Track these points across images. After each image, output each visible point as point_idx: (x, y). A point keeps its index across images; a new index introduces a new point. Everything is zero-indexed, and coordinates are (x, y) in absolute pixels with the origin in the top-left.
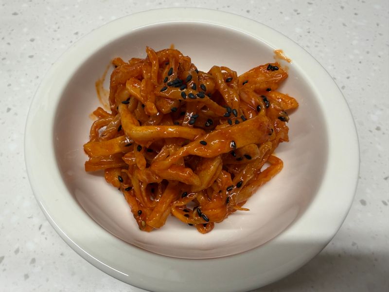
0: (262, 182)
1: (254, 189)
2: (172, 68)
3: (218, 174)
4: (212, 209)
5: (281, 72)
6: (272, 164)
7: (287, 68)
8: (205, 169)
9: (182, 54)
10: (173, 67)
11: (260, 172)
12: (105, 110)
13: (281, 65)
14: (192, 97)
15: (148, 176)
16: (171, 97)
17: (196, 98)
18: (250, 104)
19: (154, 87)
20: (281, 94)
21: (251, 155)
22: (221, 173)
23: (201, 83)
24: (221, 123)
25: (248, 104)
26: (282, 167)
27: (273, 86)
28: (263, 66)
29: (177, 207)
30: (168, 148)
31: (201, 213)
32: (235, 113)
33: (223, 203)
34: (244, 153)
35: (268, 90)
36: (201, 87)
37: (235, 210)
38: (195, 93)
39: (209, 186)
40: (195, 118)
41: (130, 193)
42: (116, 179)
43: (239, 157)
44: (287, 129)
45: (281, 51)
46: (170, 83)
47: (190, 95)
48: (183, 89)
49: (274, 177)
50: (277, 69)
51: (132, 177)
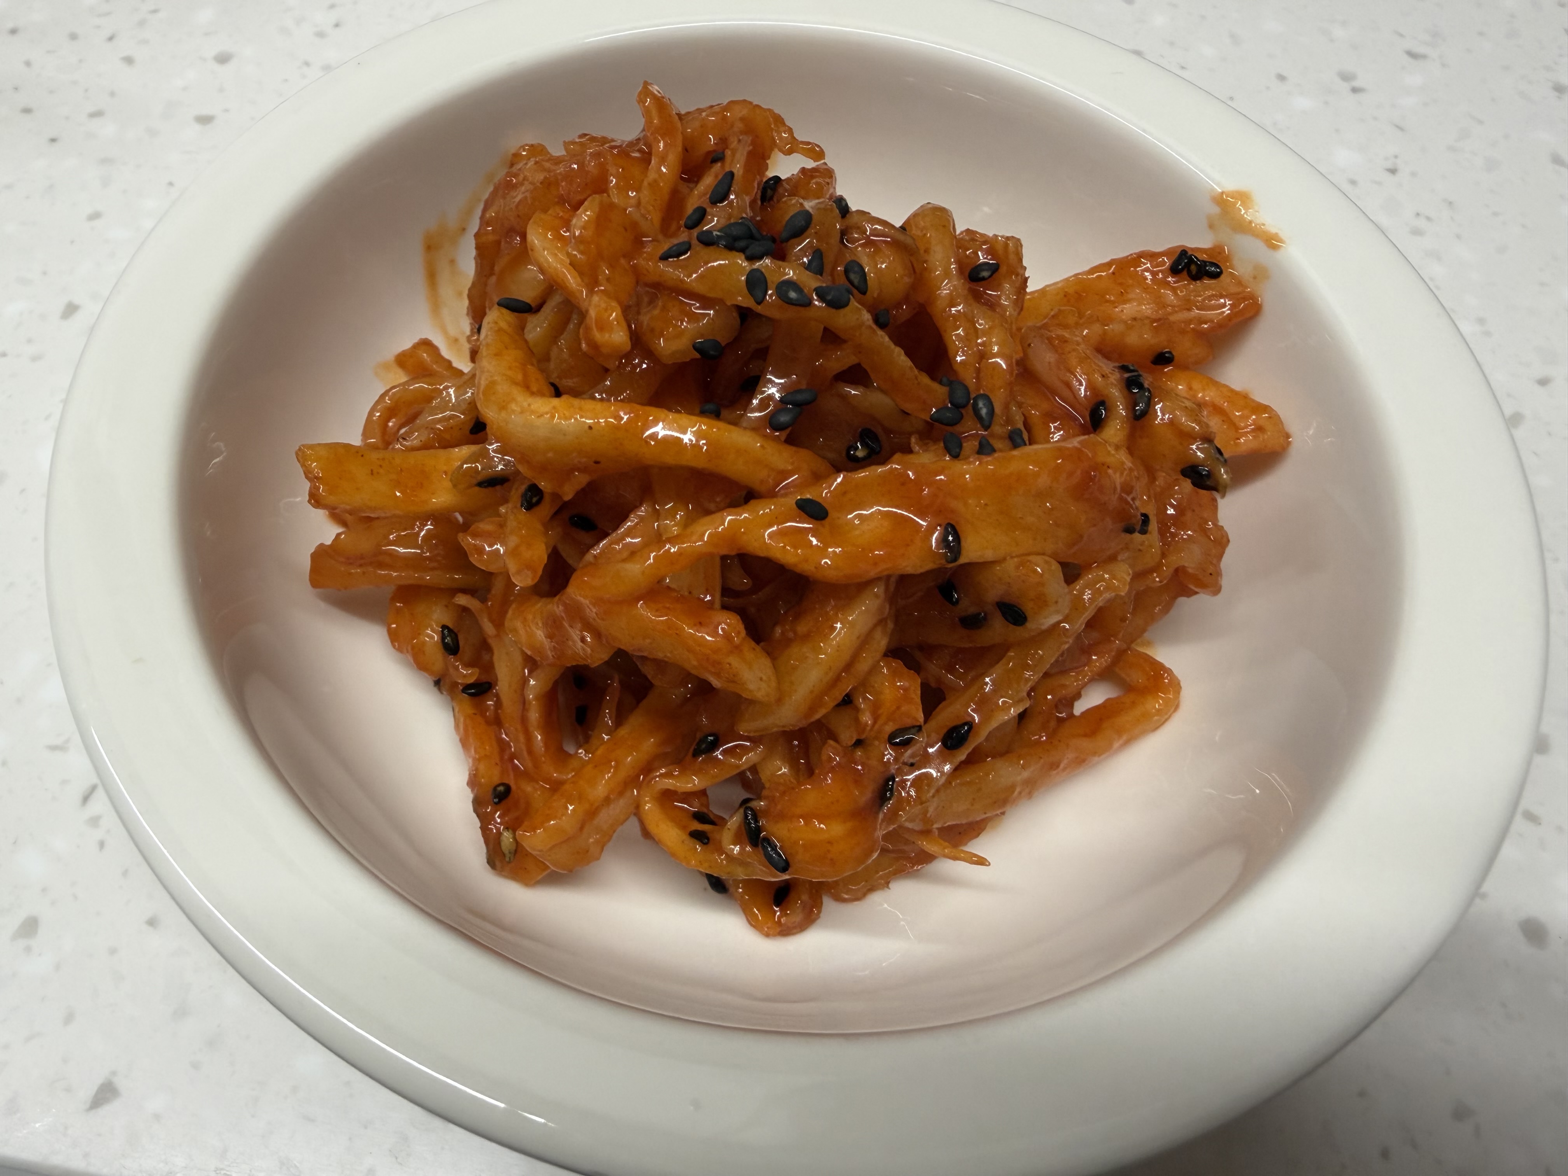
0: (1070, 755)
1: (1026, 774)
2: (731, 175)
3: (863, 666)
4: (808, 818)
5: (1234, 289)
6: (1129, 688)
7: (1261, 273)
8: (806, 638)
9: (790, 131)
10: (738, 168)
11: (1071, 716)
12: (445, 353)
13: (1236, 262)
14: (793, 295)
15: (554, 627)
16: (701, 289)
17: (809, 303)
18: (1066, 393)
19: (638, 242)
20: (1216, 384)
21: (1028, 607)
22: (874, 669)
23: (848, 257)
24: (916, 448)
25: (1054, 393)
26: (1174, 706)
27: (1183, 348)
28: (1152, 256)
29: (667, 797)
30: (657, 515)
31: (759, 830)
32: (984, 412)
33: (864, 795)
34: (993, 594)
35: (1163, 359)
36: (846, 272)
37: (927, 858)
38: (811, 282)
39: (817, 716)
40: (796, 404)
41: (481, 710)
42: (432, 636)
43: (972, 610)
44: (1221, 542)
45: (1244, 197)
46: (709, 232)
47: (785, 286)
48: (760, 258)
49: (1128, 742)
50: (1216, 276)
51: (498, 636)
